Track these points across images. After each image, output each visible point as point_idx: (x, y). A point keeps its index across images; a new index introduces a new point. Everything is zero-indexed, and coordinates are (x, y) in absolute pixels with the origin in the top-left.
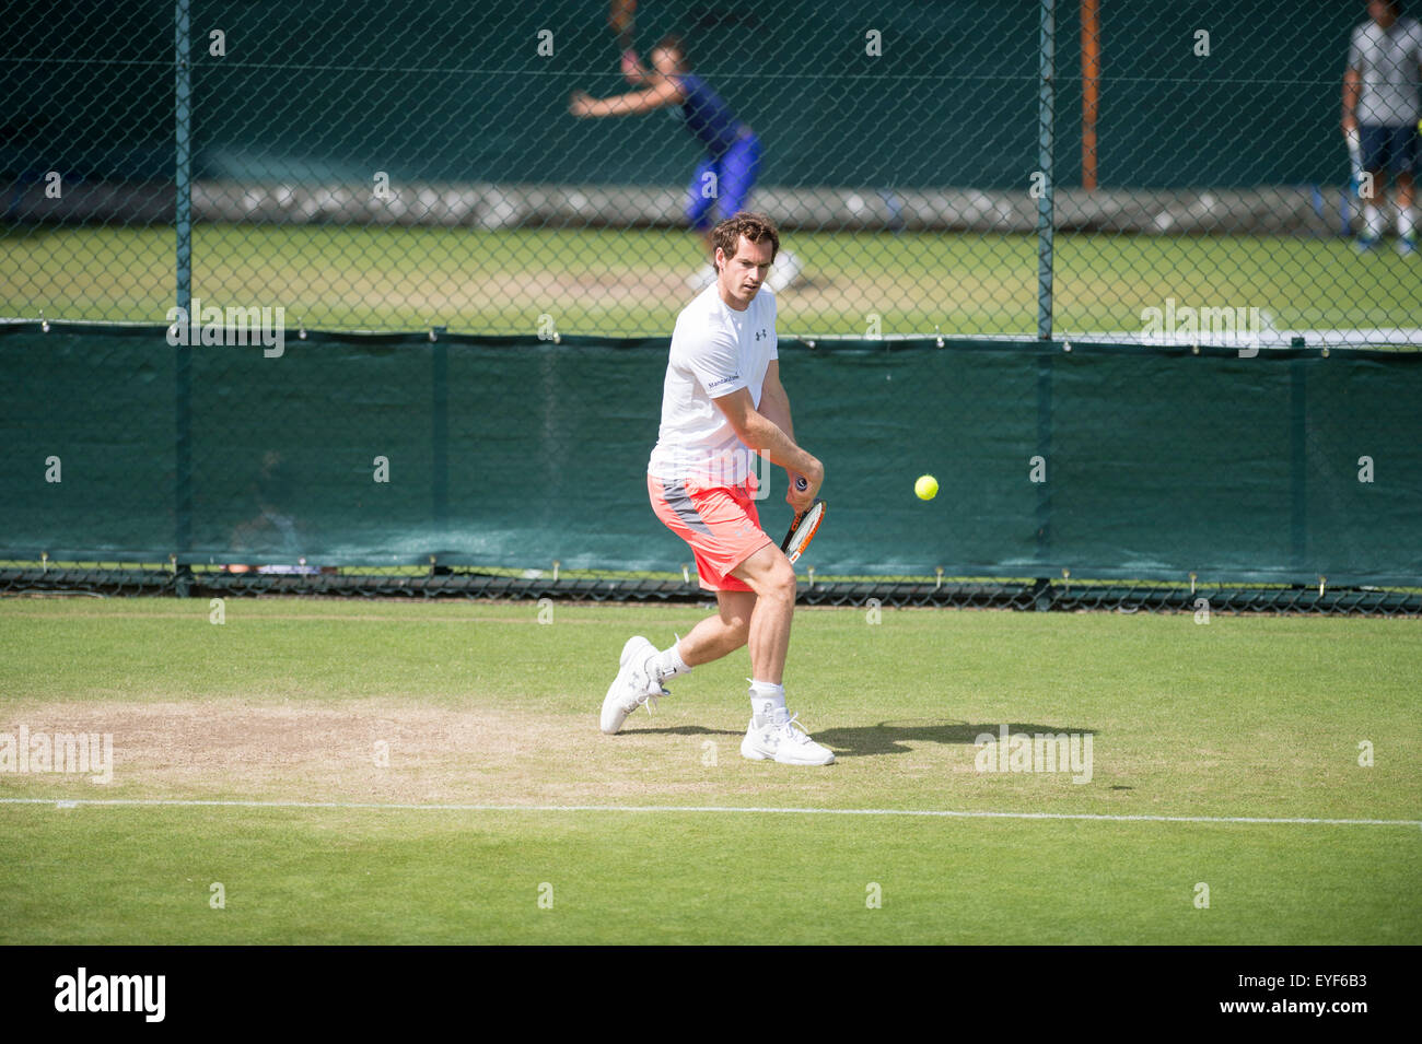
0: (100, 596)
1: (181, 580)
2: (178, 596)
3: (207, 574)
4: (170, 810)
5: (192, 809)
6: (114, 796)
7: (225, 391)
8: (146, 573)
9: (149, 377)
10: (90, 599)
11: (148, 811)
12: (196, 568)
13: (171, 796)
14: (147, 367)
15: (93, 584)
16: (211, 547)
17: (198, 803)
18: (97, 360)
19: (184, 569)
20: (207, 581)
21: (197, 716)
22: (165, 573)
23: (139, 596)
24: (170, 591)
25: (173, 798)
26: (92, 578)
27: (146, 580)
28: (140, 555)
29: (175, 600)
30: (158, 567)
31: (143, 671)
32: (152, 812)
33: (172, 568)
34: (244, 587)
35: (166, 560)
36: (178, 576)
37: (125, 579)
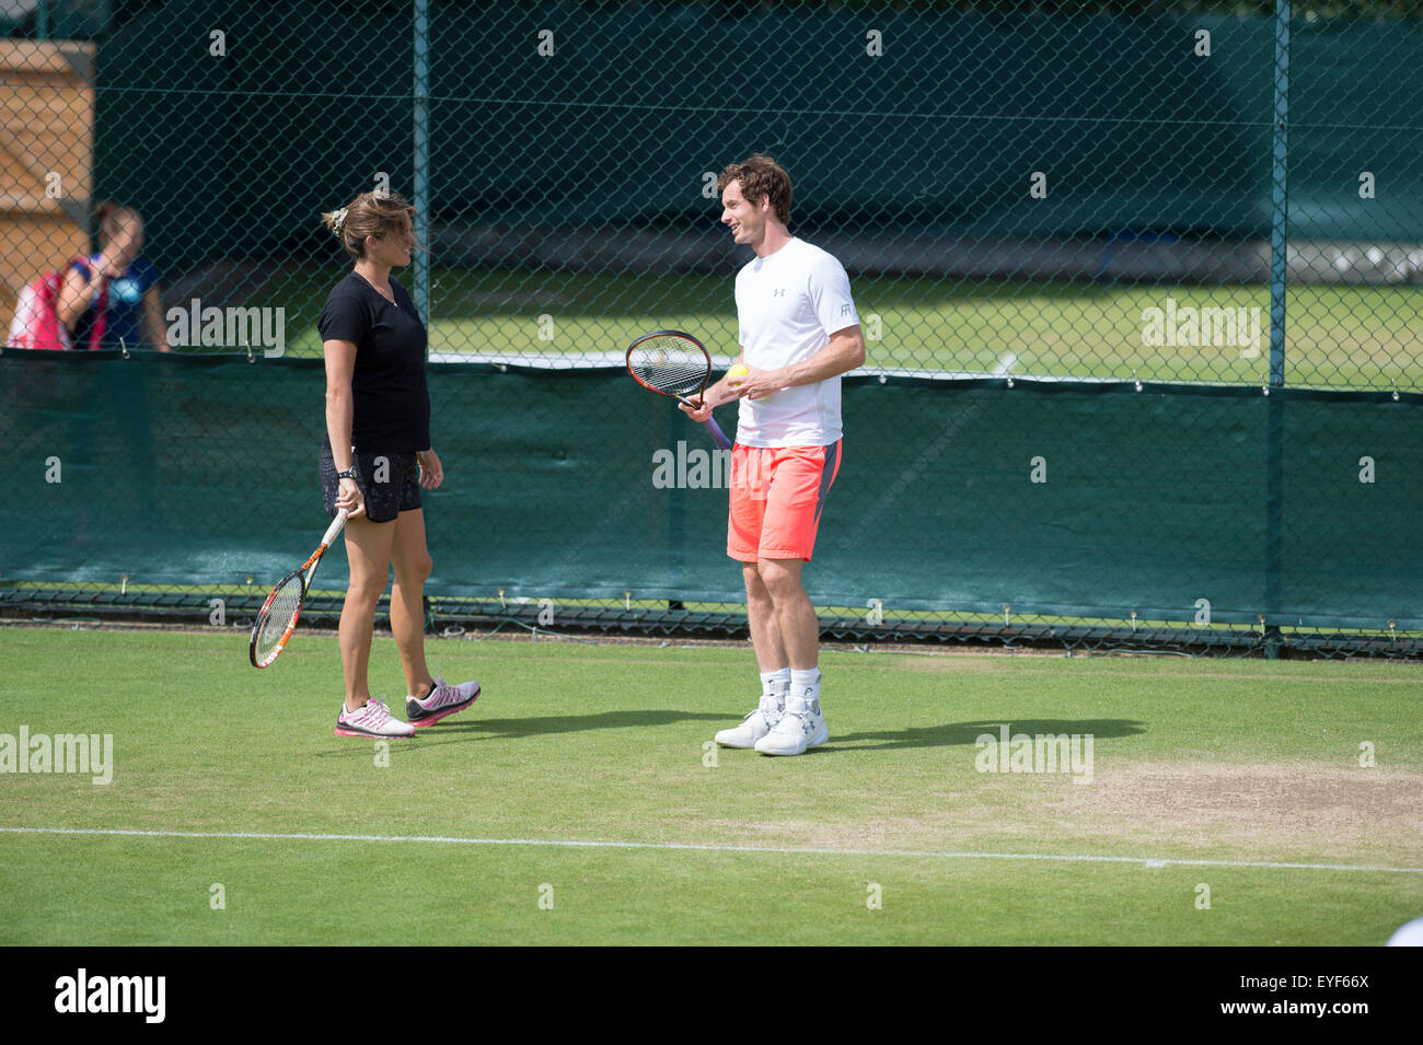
0: (1189, 656)
1: (1270, 641)
2: (1267, 657)
3: (1296, 636)
4: (1259, 872)
5: (1280, 871)
6: (1203, 856)
7: (1316, 452)
8: (1235, 633)
9: (1240, 438)
10: (1179, 658)
11: (1237, 872)
12: (1284, 630)
13: (1259, 857)
14: (1238, 427)
15: (1182, 644)
16: (1301, 609)
17: (1287, 865)
18: (1189, 420)
19: (1273, 630)
20: (1295, 642)
21: (1286, 778)
22: (1254, 634)
23: (1228, 656)
24: (1258, 652)
25: (1262, 860)
26: (1180, 638)
27: (1234, 640)
28: (1228, 615)
29: (1264, 661)
30: (1246, 628)
31: (1232, 732)
32: (1241, 873)
33: (1261, 629)
34: (1333, 650)
35: (1254, 621)
36: (1267, 637)
37: (1213, 640)
